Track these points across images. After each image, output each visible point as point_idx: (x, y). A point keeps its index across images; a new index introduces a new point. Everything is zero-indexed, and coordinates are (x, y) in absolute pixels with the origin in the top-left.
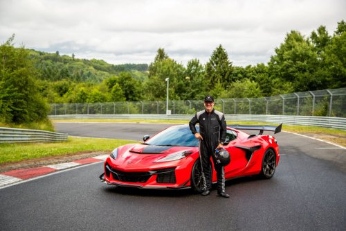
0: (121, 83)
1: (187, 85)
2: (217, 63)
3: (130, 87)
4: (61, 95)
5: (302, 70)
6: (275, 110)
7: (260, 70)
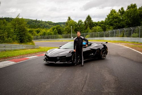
0: (57, 28)
1: (78, 28)
2: (88, 21)
3: (60, 30)
4: (38, 33)
5: (116, 22)
6: (107, 36)
7: (102, 23)
